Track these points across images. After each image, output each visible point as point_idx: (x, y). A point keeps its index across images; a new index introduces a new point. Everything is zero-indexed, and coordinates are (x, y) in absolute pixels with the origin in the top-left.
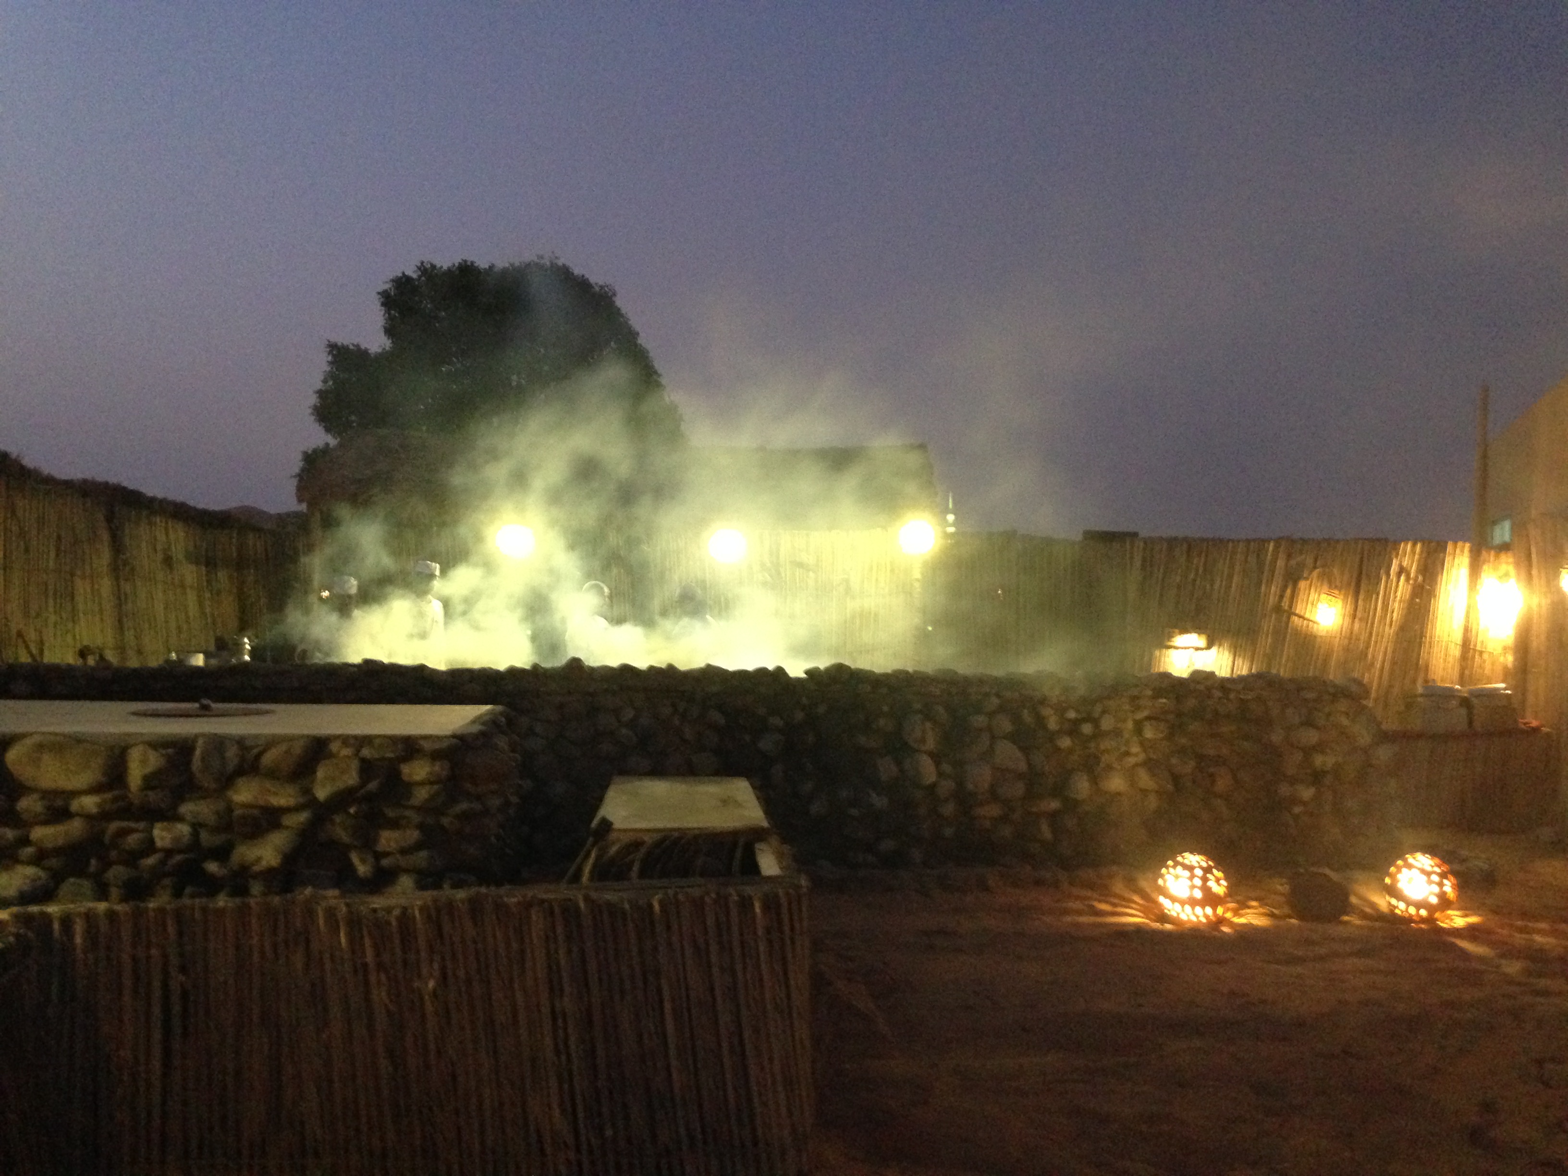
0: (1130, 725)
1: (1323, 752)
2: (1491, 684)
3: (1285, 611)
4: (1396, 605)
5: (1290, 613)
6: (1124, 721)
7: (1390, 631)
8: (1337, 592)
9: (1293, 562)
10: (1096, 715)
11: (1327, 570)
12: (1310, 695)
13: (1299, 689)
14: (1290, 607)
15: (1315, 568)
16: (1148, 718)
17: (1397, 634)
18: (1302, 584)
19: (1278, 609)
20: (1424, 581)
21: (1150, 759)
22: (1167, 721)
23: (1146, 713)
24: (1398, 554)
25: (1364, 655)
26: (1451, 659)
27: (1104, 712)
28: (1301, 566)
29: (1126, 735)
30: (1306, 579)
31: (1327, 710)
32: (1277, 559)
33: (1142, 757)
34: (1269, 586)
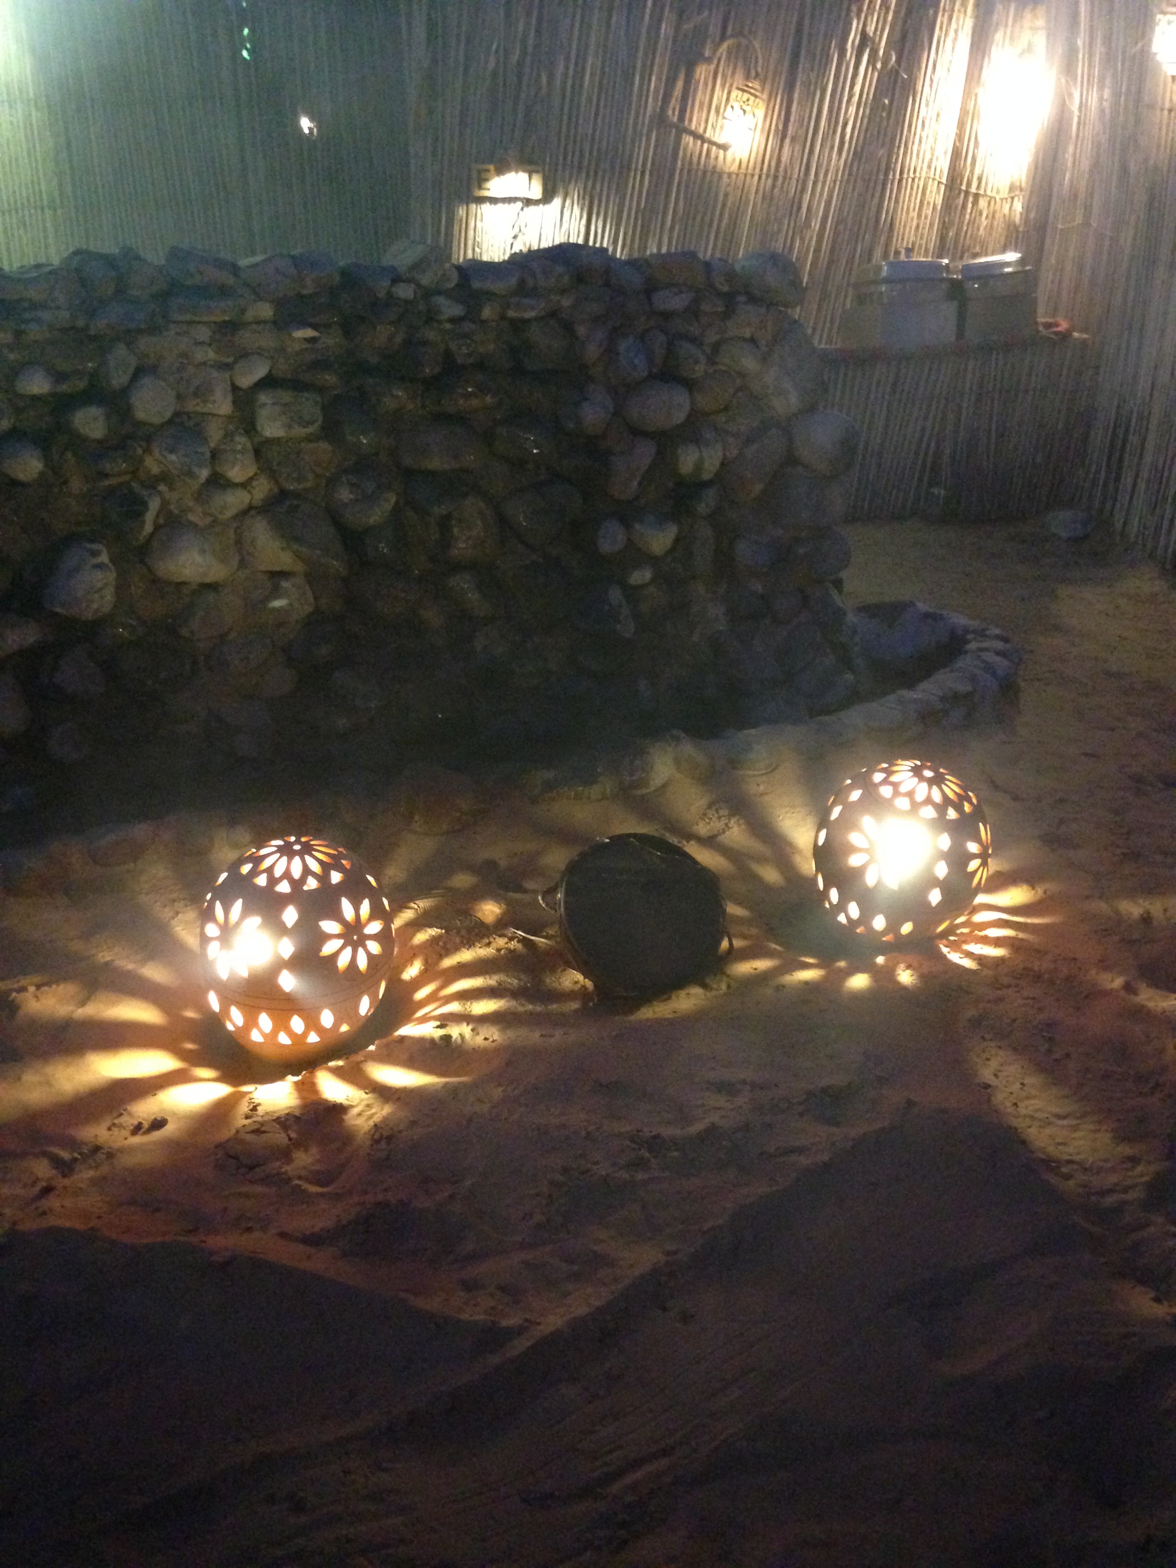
0: (223, 405)
1: (697, 440)
2: (986, 255)
3: (672, 125)
4: (852, 110)
5: (682, 129)
6: (202, 392)
7: (838, 162)
8: (756, 85)
9: (687, 27)
10: (119, 379)
11: (744, 42)
12: (677, 302)
13: (650, 288)
14: (681, 118)
15: (723, 38)
16: (269, 382)
17: (849, 166)
18: (702, 72)
19: (661, 119)
20: (898, 61)
21: (283, 494)
22: (321, 390)
23: (261, 371)
24: (860, 11)
25: (795, 205)
26: (928, 211)
27: (139, 372)
28: (700, 35)
29: (215, 433)
30: (709, 60)
31: (712, 337)
32: (660, 21)
33: (262, 489)
34: (646, 78)
